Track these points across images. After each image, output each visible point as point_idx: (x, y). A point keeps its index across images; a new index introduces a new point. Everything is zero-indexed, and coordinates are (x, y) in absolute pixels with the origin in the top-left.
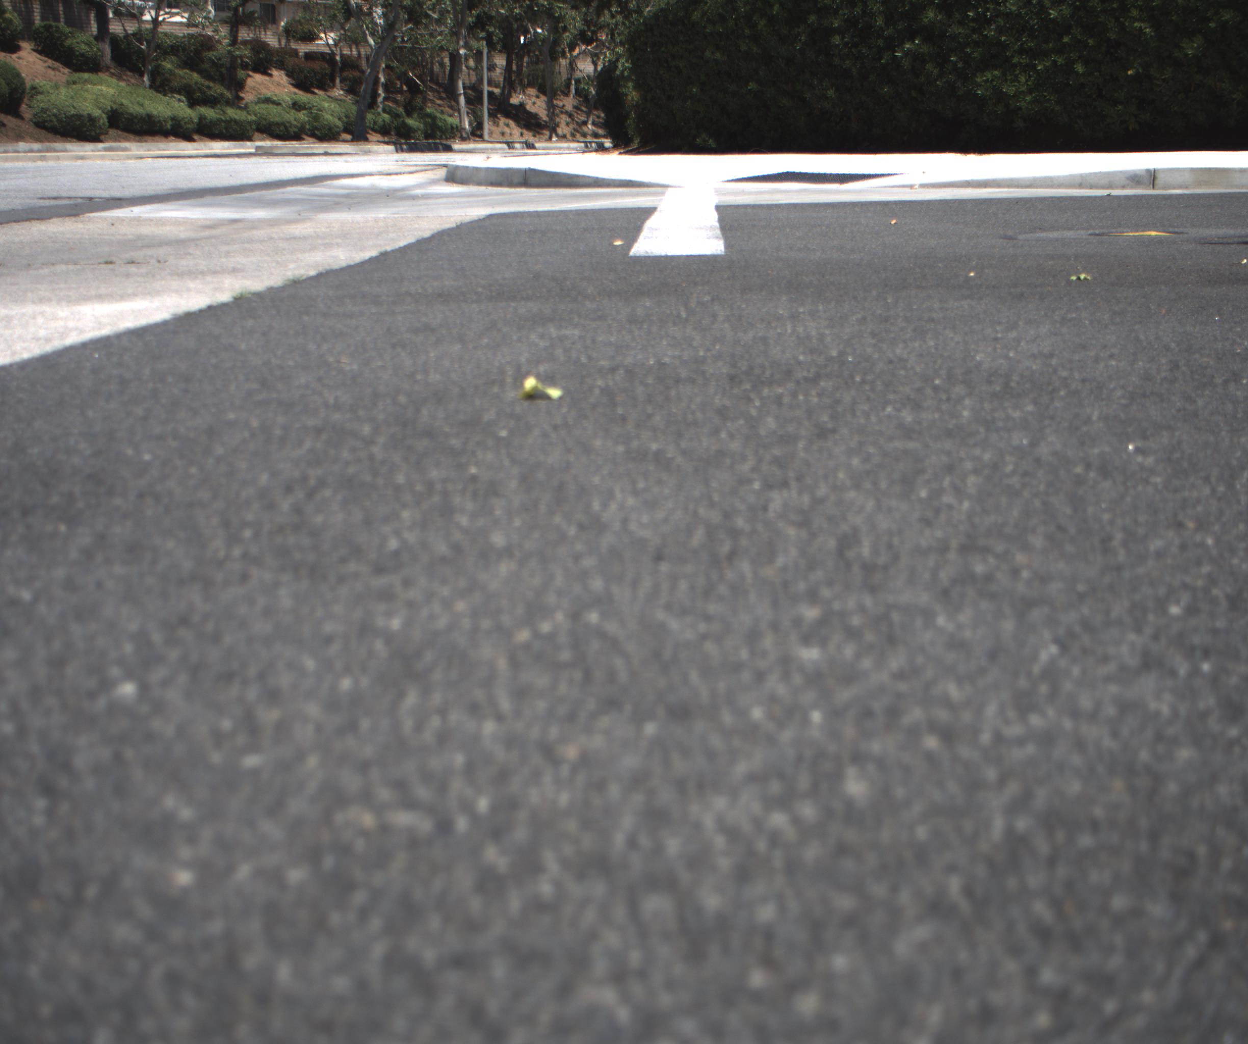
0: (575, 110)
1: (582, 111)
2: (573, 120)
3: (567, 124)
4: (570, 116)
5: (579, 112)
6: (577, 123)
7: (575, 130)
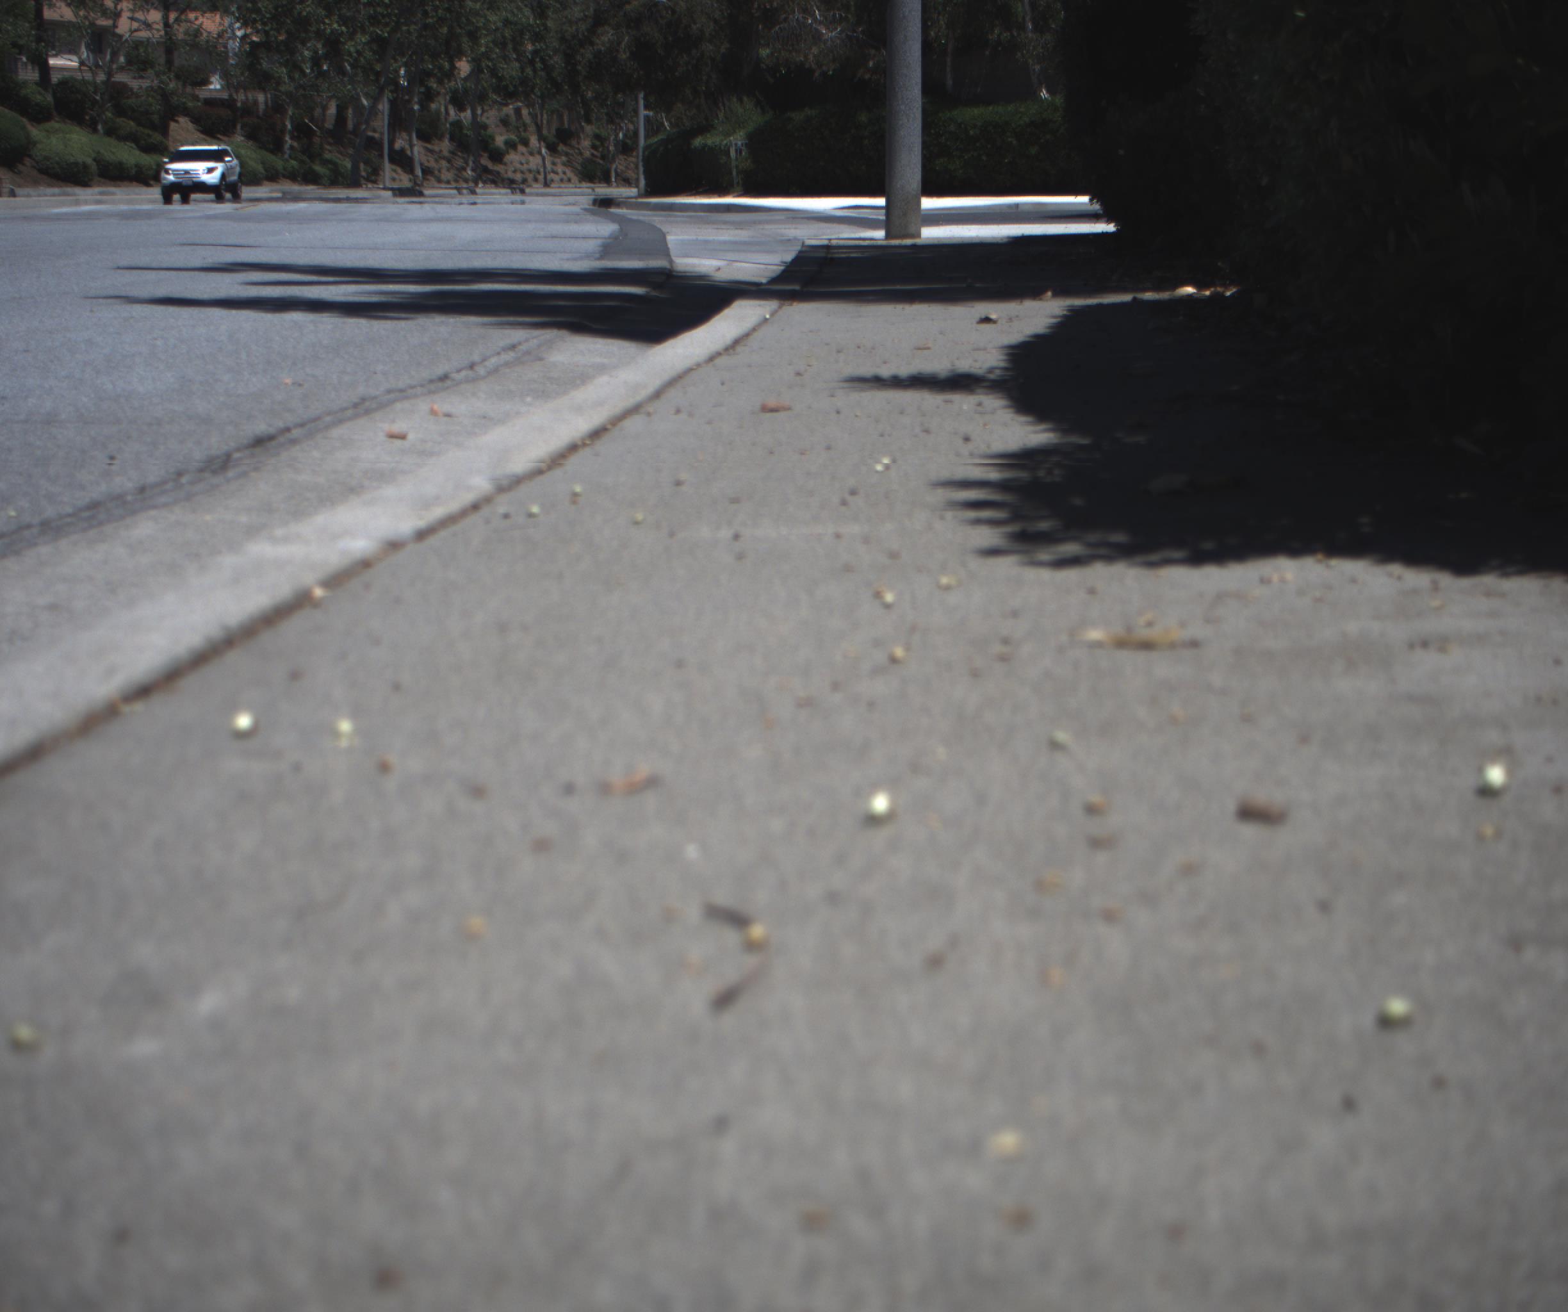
0: (451, 155)
1: (459, 156)
2: (452, 165)
3: (448, 170)
4: (449, 161)
5: (456, 158)
6: (458, 169)
7: (456, 175)
